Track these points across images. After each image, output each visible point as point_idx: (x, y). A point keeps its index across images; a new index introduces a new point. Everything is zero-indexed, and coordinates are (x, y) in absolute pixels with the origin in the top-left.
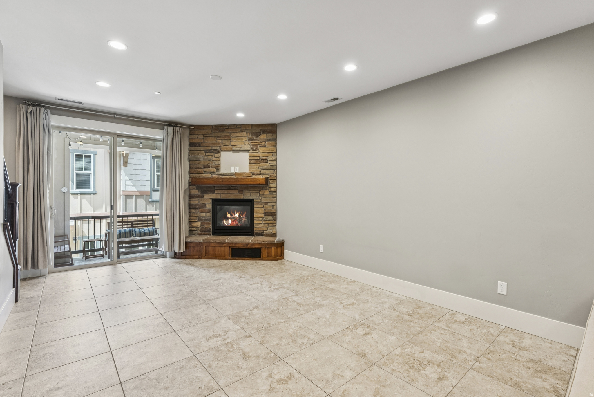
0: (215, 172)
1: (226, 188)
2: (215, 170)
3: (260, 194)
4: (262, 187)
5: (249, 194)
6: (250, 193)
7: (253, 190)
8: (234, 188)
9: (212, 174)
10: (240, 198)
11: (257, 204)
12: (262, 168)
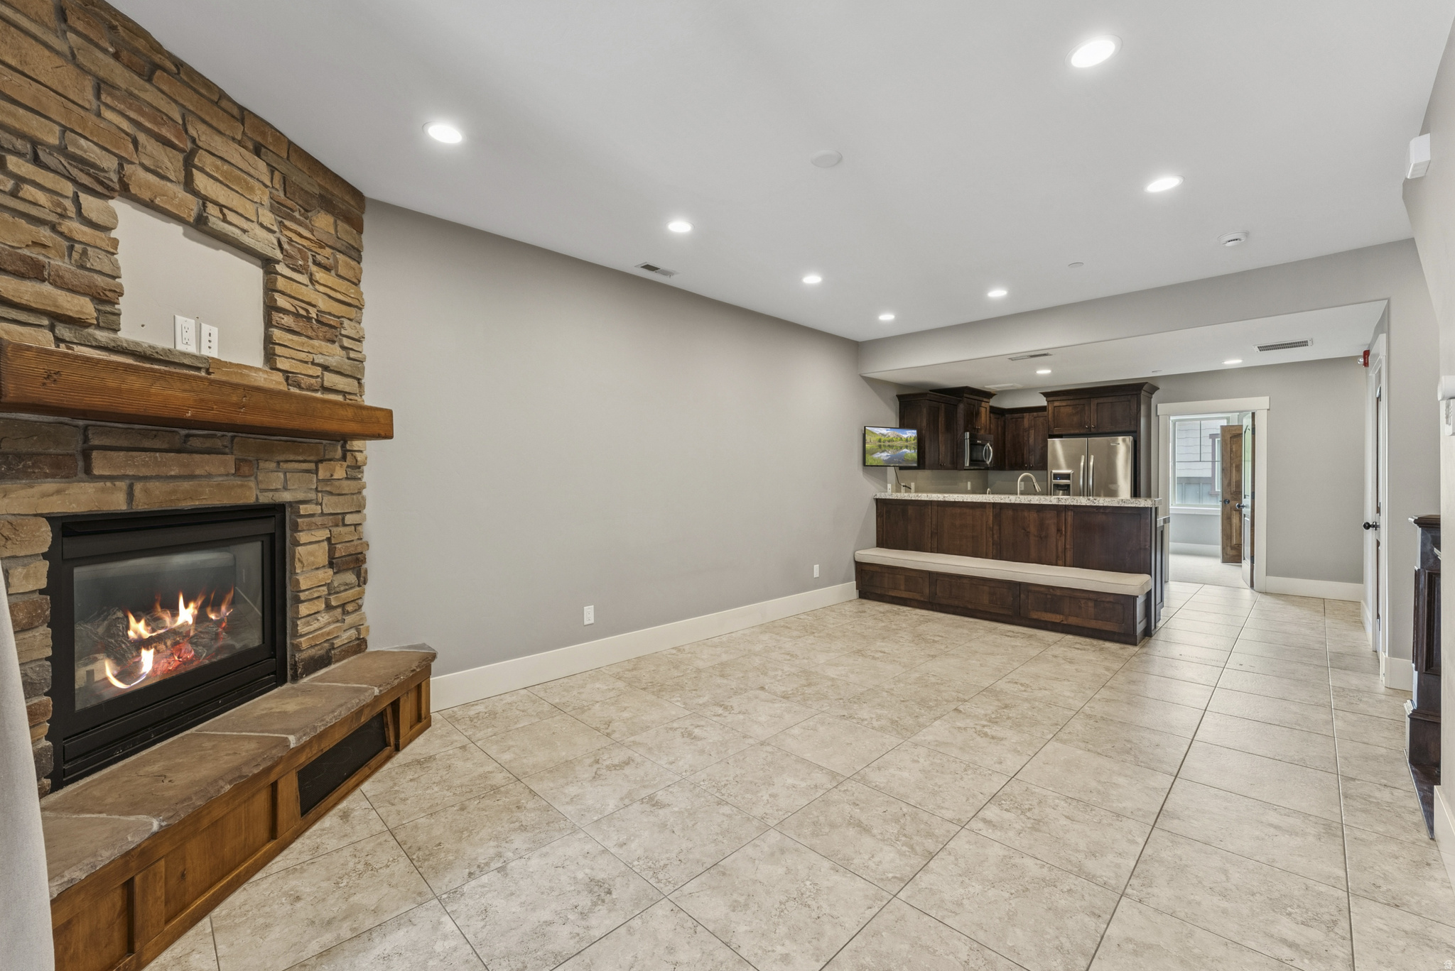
0: (90, 325)
1: (165, 446)
2: (83, 306)
3: (318, 480)
4: (321, 447)
5: (277, 479)
6: (281, 475)
7: (292, 457)
8: (209, 444)
9: (64, 331)
10: (241, 502)
11: (309, 529)
12: (326, 364)
